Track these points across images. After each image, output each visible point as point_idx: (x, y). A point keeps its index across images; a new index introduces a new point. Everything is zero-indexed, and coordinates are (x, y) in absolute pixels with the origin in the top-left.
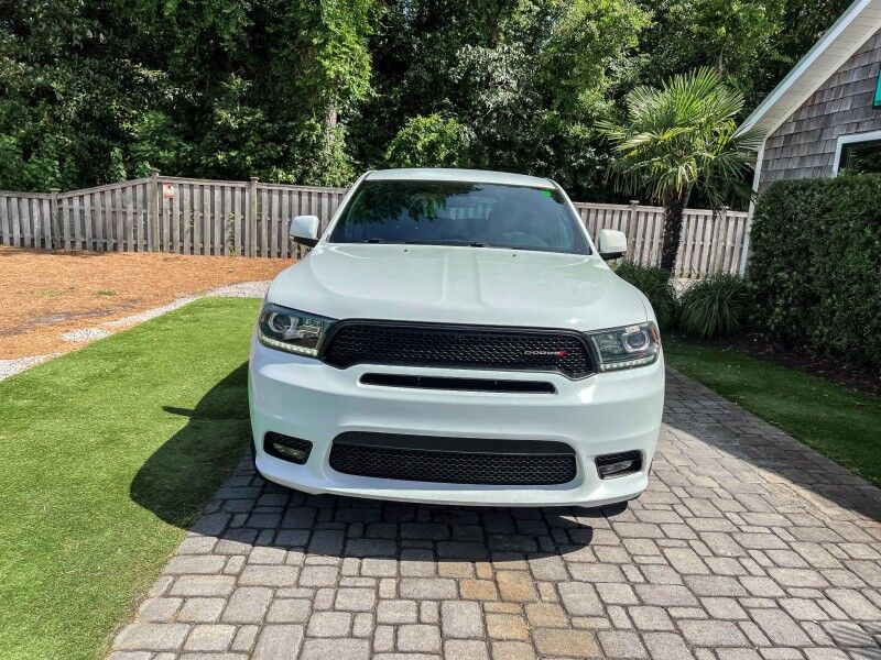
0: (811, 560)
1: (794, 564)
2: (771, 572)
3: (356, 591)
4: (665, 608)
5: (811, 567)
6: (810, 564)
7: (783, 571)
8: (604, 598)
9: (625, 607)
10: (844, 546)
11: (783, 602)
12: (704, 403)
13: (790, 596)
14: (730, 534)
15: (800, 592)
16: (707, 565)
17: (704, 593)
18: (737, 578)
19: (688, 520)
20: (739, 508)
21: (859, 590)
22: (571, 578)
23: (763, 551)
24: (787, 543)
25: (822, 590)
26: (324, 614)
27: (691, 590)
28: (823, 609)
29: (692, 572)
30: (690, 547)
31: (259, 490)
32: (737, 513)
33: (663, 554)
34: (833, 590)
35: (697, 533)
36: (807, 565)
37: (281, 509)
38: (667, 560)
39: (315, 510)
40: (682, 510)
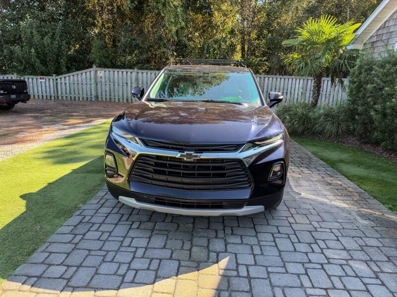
0: (346, 246)
1: (337, 247)
2: (324, 251)
3: (126, 253)
4: (266, 267)
5: (345, 249)
6: (345, 247)
7: (331, 250)
8: (238, 261)
9: (247, 266)
10: (365, 239)
11: (325, 266)
12: (319, 168)
13: (329, 263)
14: (310, 232)
15: (335, 261)
16: (294, 247)
17: (288, 260)
18: (306, 254)
19: (292, 225)
20: (319, 219)
21: (366, 262)
22: (226, 251)
23: (324, 240)
24: (337, 237)
26: (108, 263)
27: (282, 259)
28: (344, 270)
29: (286, 250)
30: (289, 238)
31: (100, 205)
32: (318, 222)
33: (275, 241)
34: (352, 261)
35: (294, 231)
36: (343, 248)
37: (107, 215)
38: (276, 244)
39: (121, 215)
40: (291, 220)
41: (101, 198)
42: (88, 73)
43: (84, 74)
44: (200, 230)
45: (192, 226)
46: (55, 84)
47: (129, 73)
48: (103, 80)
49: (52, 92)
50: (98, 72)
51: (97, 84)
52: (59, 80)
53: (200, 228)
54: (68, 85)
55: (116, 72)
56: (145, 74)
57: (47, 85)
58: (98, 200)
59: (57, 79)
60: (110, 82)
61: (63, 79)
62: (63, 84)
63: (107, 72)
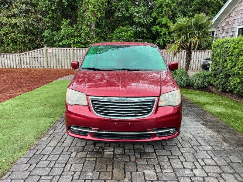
0: (218, 163)
1: (212, 164)
2: (204, 167)
5: (217, 165)
7: (208, 167)
8: (146, 178)
9: (152, 181)
11: (206, 179)
13: (208, 176)
14: (193, 153)
15: (212, 175)
16: (183, 165)
17: (180, 176)
18: (192, 170)
19: (180, 149)
20: (197, 144)
21: (232, 174)
22: (137, 171)
23: (203, 160)
24: (211, 156)
25: (220, 174)
27: (175, 174)
29: (178, 167)
30: (179, 158)
31: (49, 141)
32: (197, 146)
33: (169, 161)
34: (223, 174)
35: (182, 153)
36: (216, 165)
37: (54, 148)
38: (170, 163)
39: (63, 148)
40: (179, 145)
41: (49, 135)
42: (41, 51)
43: (39, 51)
44: (118, 156)
45: (113, 153)
46: (19, 58)
47: (68, 50)
48: (51, 55)
49: (17, 63)
50: (48, 50)
51: (47, 58)
52: (22, 55)
53: (118, 155)
54: (28, 58)
55: (60, 50)
56: (78, 51)
57: (14, 59)
58: (48, 137)
59: (20, 55)
60: (56, 56)
61: (25, 55)
62: (25, 58)
63: (54, 50)
